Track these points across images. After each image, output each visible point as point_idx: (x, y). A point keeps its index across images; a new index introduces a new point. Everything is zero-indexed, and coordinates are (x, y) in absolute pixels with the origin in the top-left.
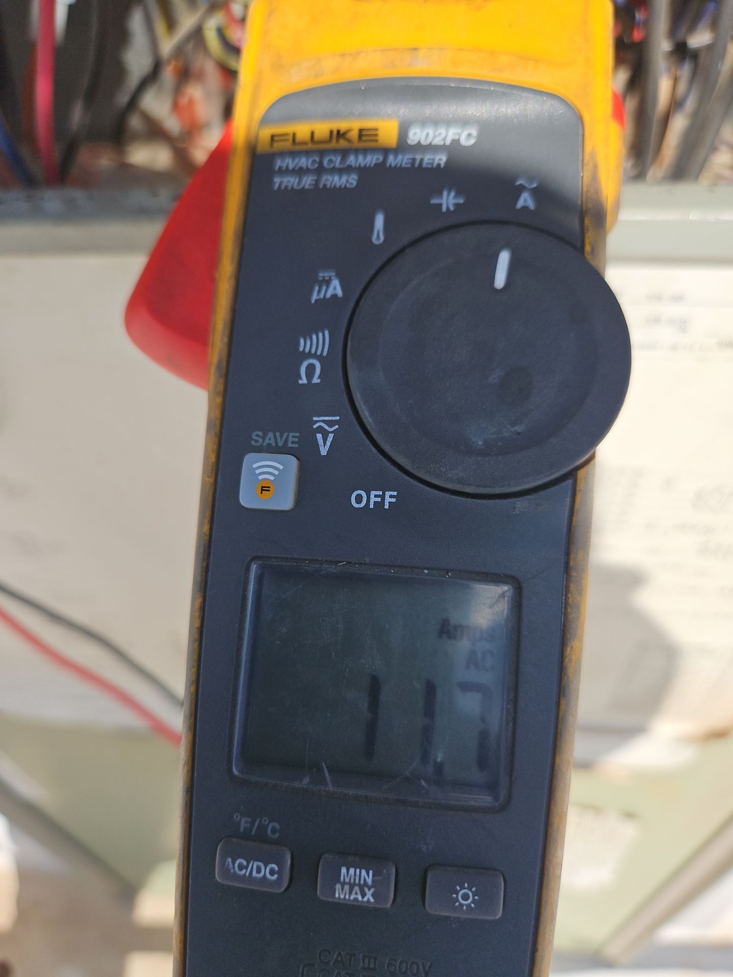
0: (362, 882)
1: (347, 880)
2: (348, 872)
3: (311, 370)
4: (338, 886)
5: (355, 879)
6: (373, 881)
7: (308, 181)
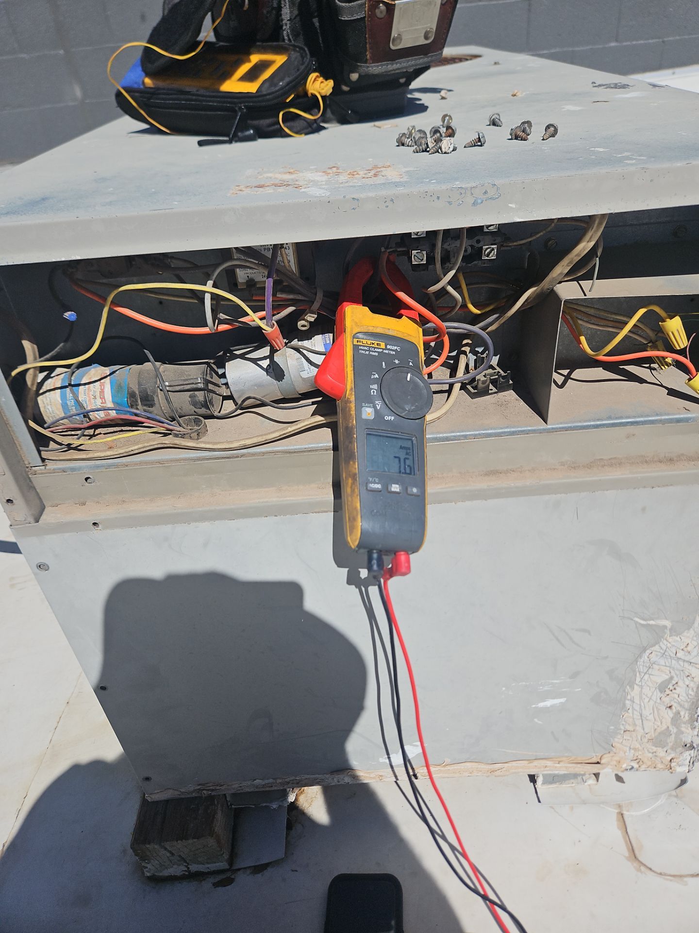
3: (374, 392)
7: (367, 353)
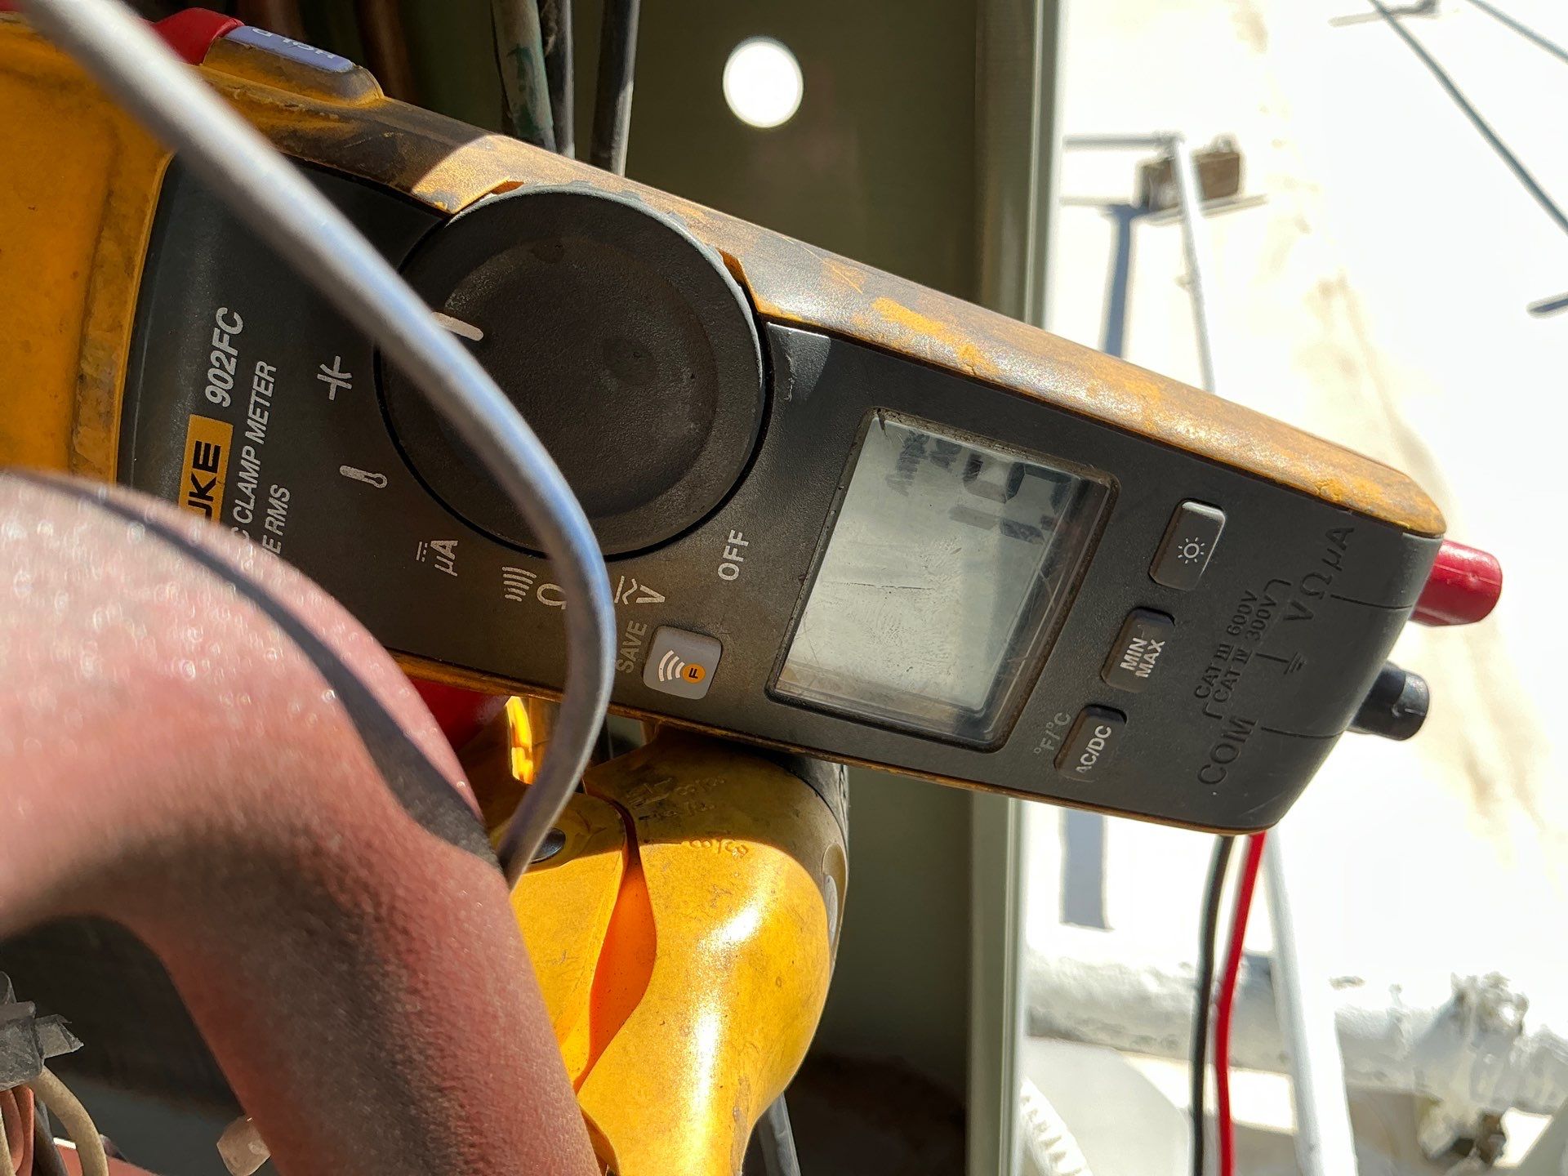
0: (1142, 650)
1: (1135, 664)
2: (1127, 662)
4: (1138, 674)
5: (1137, 657)
6: (1144, 640)
